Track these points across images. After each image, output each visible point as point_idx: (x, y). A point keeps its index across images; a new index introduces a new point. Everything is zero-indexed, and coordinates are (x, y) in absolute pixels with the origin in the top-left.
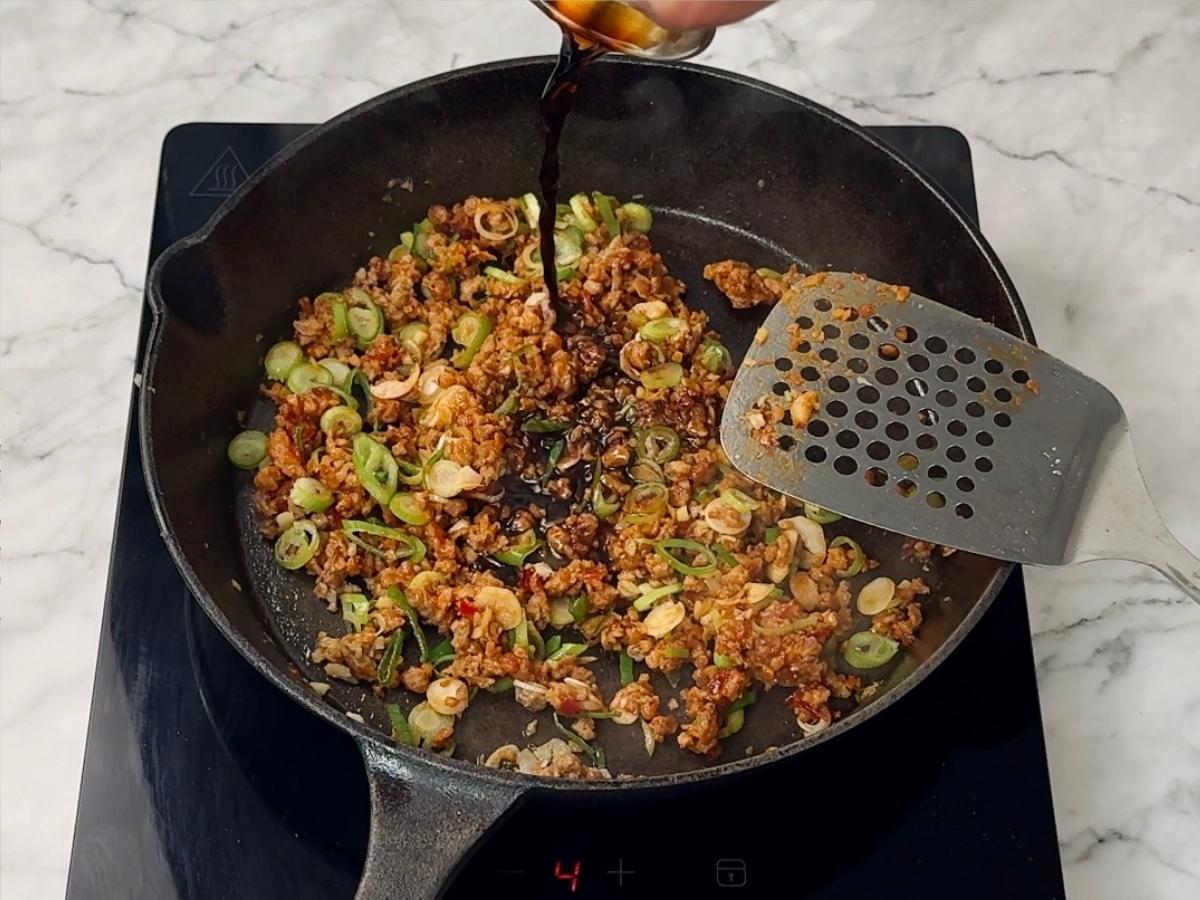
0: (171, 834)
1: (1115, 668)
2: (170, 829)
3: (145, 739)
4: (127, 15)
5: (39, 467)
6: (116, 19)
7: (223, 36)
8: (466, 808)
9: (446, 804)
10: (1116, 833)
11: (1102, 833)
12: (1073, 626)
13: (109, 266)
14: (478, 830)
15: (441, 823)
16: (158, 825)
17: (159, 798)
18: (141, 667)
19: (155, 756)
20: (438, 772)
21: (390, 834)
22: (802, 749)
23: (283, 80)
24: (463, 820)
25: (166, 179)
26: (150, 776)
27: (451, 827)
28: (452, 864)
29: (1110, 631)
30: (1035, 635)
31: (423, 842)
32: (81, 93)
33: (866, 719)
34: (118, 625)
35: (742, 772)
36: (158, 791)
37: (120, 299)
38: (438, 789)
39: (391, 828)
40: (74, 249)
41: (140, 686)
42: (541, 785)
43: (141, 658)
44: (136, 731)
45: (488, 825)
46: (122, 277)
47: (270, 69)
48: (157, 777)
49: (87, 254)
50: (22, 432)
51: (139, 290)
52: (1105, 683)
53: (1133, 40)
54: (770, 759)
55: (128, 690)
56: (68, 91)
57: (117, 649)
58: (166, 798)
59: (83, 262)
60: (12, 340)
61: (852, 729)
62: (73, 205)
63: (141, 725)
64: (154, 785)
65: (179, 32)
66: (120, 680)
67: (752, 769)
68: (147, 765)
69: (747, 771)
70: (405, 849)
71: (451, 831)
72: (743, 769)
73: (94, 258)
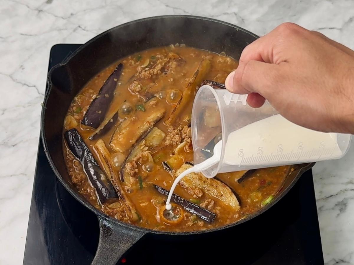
0: (53, 260)
1: (341, 210)
2: (53, 259)
3: (45, 232)
4: (40, 11)
5: (12, 149)
6: (37, 12)
7: (69, 17)
8: (128, 237)
9: (122, 236)
10: (342, 260)
11: (337, 260)
12: (329, 197)
13: (34, 87)
14: (131, 244)
15: (120, 241)
16: (49, 258)
17: (49, 249)
18: (44, 210)
19: (48, 237)
20: (120, 226)
21: (104, 244)
22: (231, 226)
23: (87, 31)
24: (127, 241)
25: (51, 61)
26: (47, 243)
27: (123, 243)
28: (123, 254)
29: (340, 199)
30: (317, 200)
31: (114, 247)
32: (26, 35)
33: (251, 219)
34: (37, 197)
35: (212, 232)
36: (49, 247)
37: (37, 98)
38: (120, 231)
39: (105, 242)
40: (23, 82)
41: (44, 215)
42: (151, 232)
43: (44, 207)
44: (42, 229)
45: (134, 243)
46: (38, 91)
47: (83, 27)
48: (49, 243)
49: (27, 84)
50: (8, 138)
51: (43, 95)
52: (338, 215)
53: (347, 19)
54: (221, 229)
55: (40, 217)
56: (22, 34)
57: (36, 204)
58: (51, 250)
59: (26, 86)
60: (4, 110)
61: (247, 221)
62: (23, 69)
63: (44, 228)
64: (48, 246)
65: (56, 16)
66: (37, 214)
67: (215, 231)
68: (46, 240)
69: (213, 232)
70: (109, 248)
71: (123, 244)
72: (212, 231)
73: (30, 85)
